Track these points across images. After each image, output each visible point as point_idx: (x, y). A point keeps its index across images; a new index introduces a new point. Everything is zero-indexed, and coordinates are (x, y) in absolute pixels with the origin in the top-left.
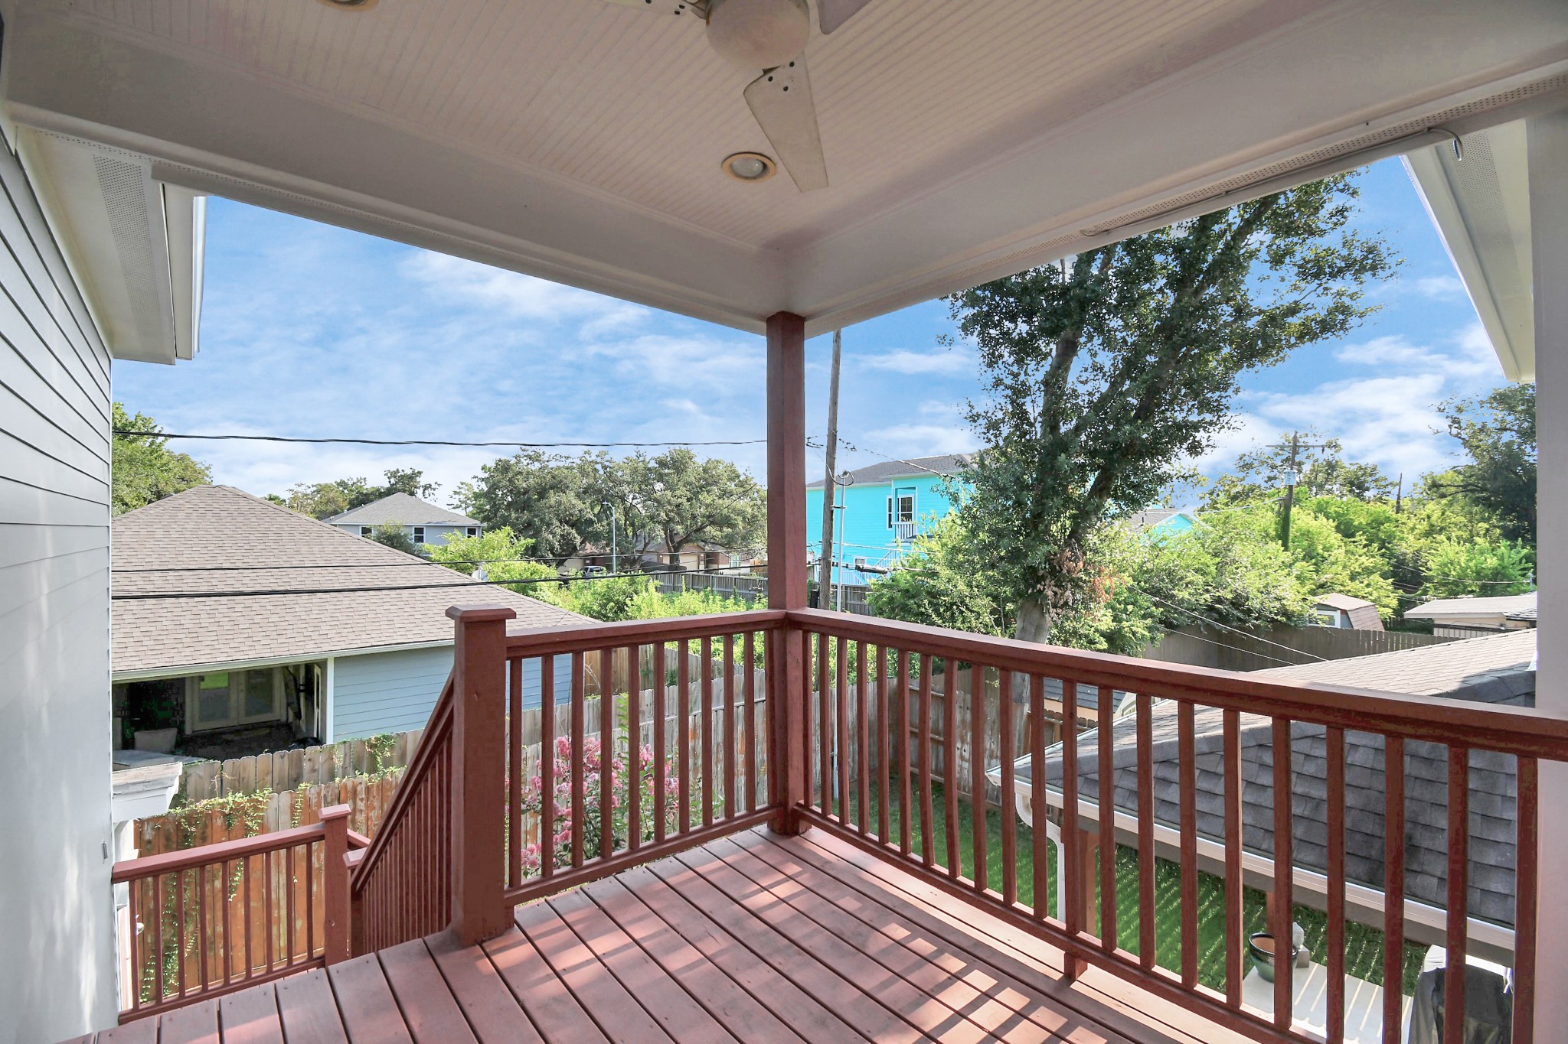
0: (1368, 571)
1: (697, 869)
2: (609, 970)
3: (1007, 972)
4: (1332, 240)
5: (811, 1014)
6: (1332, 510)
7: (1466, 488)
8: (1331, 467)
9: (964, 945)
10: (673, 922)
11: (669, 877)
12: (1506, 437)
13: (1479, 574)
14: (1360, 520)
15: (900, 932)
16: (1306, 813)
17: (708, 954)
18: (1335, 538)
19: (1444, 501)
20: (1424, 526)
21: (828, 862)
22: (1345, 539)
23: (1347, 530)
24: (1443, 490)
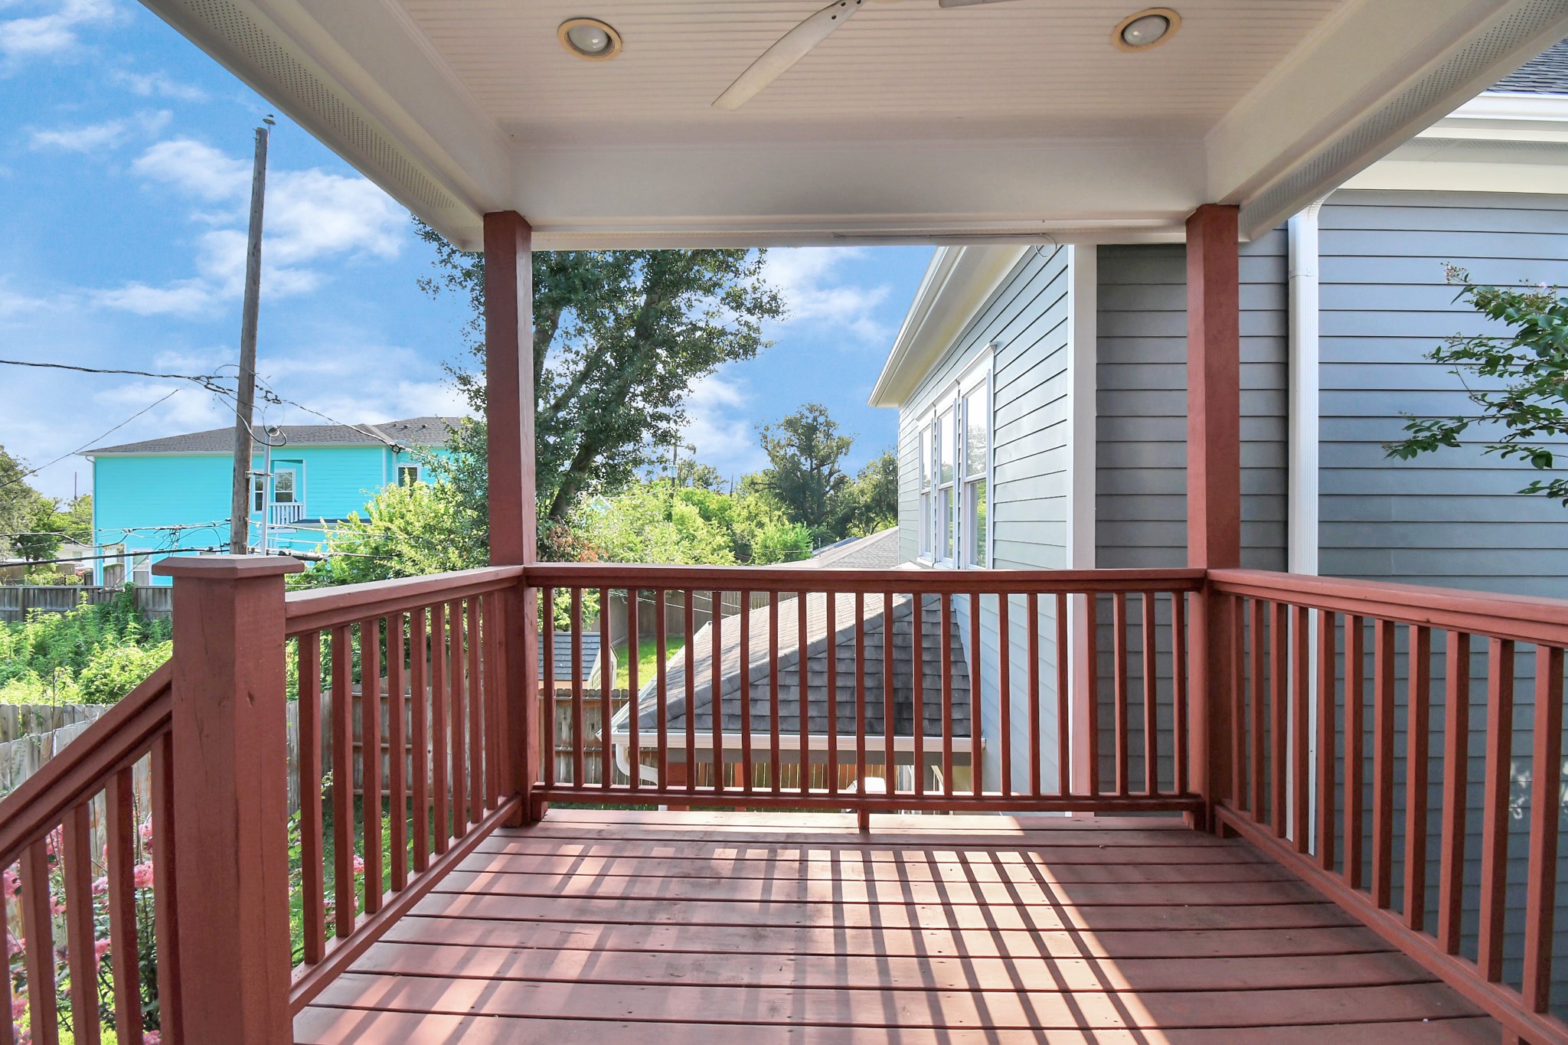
0: (720, 548)
1: (468, 890)
2: (500, 1016)
3: (832, 843)
4: (746, 283)
5: (744, 936)
6: (695, 498)
7: (770, 486)
8: (691, 466)
9: (782, 840)
10: (514, 943)
11: (444, 911)
12: (791, 451)
13: (785, 545)
14: (713, 506)
15: (732, 853)
16: (848, 699)
17: (592, 948)
18: (700, 521)
19: (757, 494)
20: (745, 513)
21: (600, 831)
22: (706, 523)
23: (706, 516)
24: (757, 487)
